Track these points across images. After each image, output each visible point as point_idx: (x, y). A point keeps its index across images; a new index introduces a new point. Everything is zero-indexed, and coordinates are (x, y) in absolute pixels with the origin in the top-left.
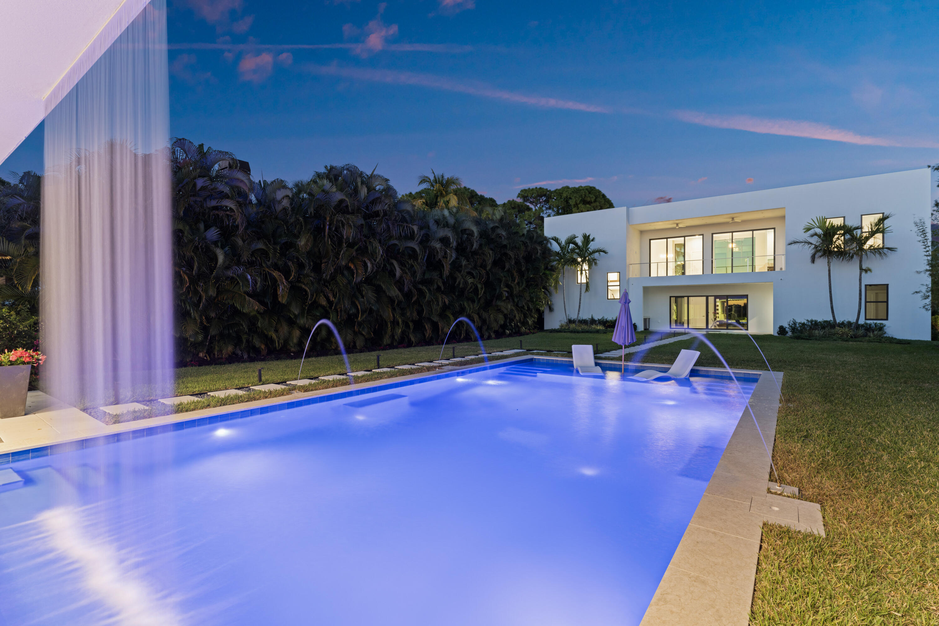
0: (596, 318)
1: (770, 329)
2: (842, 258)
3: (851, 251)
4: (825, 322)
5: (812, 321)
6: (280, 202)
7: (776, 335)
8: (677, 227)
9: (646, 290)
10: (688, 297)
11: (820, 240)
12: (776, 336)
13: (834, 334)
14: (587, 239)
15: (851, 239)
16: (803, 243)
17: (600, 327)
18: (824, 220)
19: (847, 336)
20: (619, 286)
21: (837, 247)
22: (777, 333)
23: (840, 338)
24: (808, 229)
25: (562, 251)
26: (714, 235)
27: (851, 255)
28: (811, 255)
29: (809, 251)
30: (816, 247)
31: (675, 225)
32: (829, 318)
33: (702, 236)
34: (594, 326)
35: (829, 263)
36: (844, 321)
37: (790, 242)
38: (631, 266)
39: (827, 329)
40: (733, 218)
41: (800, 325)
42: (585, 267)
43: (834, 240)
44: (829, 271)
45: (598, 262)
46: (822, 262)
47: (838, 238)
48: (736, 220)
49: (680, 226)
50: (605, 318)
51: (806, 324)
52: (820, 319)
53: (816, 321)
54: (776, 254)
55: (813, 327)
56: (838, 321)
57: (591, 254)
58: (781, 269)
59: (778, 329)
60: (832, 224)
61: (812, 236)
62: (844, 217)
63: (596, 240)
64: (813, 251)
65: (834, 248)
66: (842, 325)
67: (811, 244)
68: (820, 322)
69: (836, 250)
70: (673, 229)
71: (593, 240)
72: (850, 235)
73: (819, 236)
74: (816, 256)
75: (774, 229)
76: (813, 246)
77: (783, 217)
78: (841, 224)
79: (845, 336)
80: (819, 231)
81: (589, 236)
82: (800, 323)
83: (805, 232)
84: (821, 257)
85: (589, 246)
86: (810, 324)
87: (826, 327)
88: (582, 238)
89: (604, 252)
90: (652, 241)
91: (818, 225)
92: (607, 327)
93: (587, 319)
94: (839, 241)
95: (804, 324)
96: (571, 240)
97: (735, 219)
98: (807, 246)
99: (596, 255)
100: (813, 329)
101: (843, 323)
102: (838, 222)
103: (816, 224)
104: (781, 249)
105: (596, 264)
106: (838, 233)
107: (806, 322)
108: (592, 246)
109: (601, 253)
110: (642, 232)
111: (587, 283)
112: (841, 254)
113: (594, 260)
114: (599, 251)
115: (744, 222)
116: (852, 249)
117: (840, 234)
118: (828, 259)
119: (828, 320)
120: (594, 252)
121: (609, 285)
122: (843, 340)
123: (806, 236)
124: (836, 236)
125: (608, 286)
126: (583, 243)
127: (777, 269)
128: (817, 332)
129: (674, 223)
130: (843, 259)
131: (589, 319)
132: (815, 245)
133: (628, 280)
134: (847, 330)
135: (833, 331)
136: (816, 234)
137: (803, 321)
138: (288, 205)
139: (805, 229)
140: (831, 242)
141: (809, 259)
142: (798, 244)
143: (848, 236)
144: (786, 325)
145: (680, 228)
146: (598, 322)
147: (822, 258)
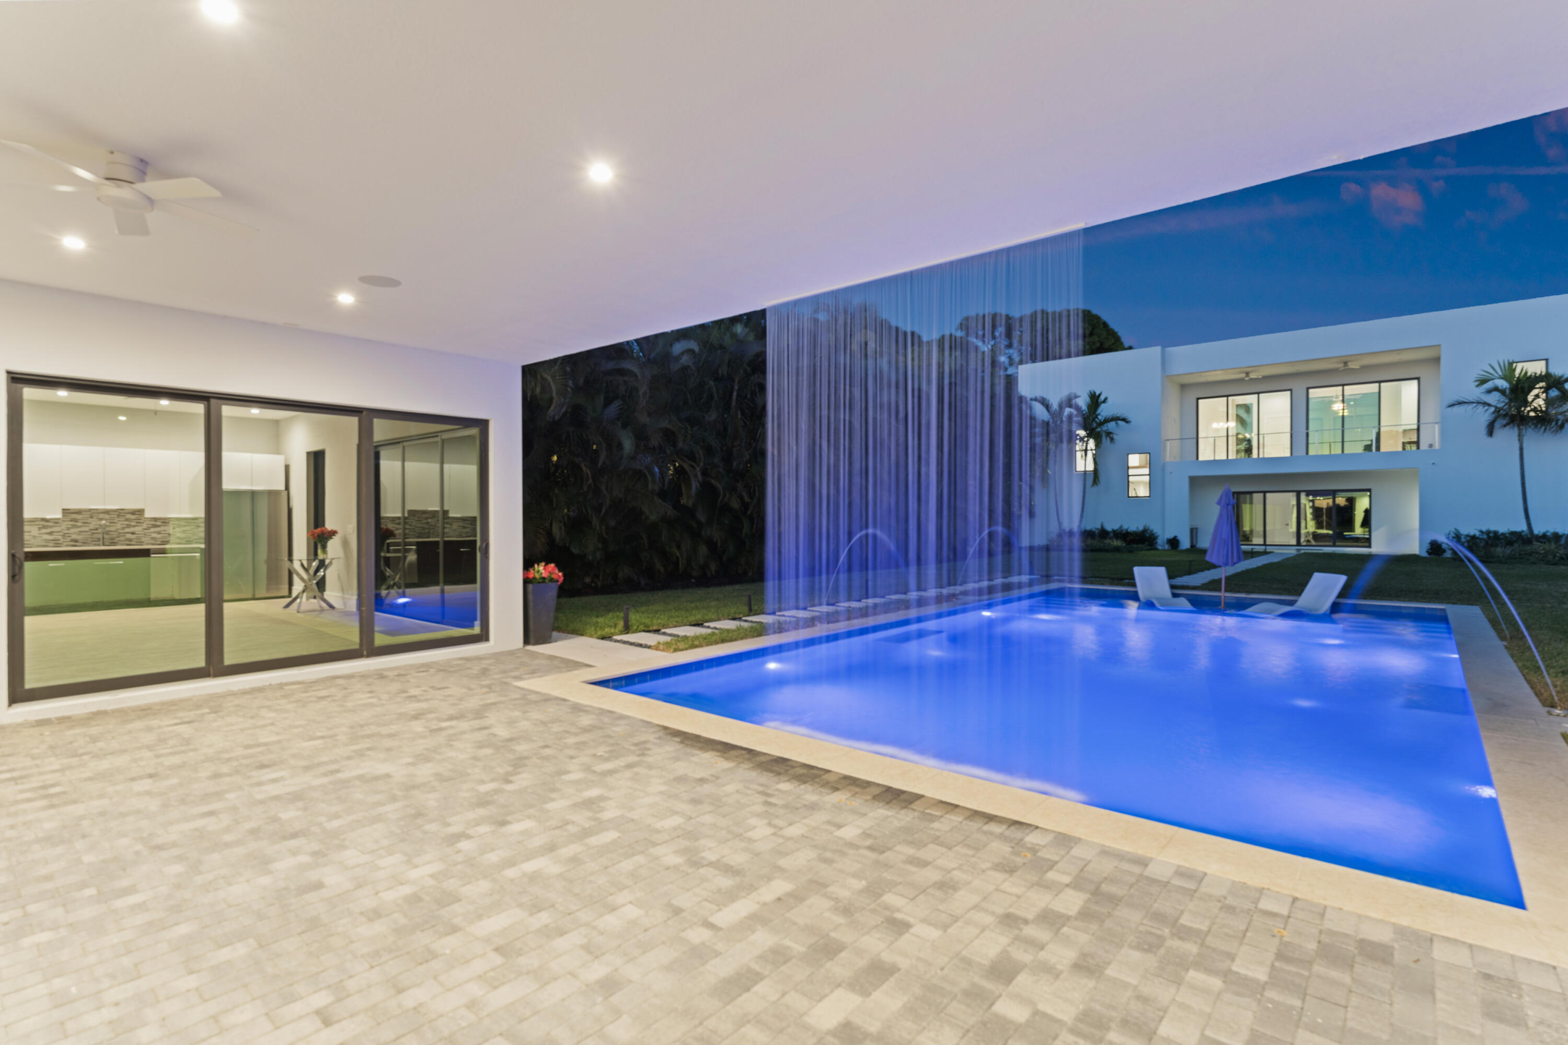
0: (1109, 528)
1: (1413, 546)
2: (1543, 428)
3: (1560, 417)
4: (1513, 533)
5: (1488, 532)
6: (678, 358)
7: (1425, 554)
8: (1247, 379)
9: (1195, 482)
10: (1265, 493)
11: (1503, 399)
12: (1425, 558)
13: (1531, 554)
14: (1095, 400)
15: (1561, 397)
16: (1475, 405)
17: (1117, 543)
18: (1510, 367)
19: (1555, 556)
20: (1149, 475)
21: (1535, 410)
22: (1427, 552)
23: (1543, 560)
24: (1482, 382)
25: (1053, 419)
26: (1311, 391)
27: (1560, 423)
28: (1487, 423)
29: (1484, 416)
30: (1498, 410)
31: (1243, 375)
32: (1522, 527)
33: (1289, 393)
34: (1108, 541)
35: (1520, 437)
36: (1547, 531)
37: (1451, 402)
38: (1168, 443)
39: (1516, 545)
40: (1346, 363)
41: (1468, 538)
42: (1092, 444)
43: (1530, 398)
44: (1521, 449)
45: (1115, 437)
46: (1507, 437)
47: (1537, 396)
48: (1352, 365)
49: (1252, 376)
50: (1125, 527)
51: (1478, 538)
52: (1502, 528)
53: (1496, 533)
54: (1421, 421)
55: (1490, 542)
56: (1536, 532)
57: (1102, 424)
58: (1431, 446)
59: (1427, 546)
60: (1526, 373)
61: (1489, 391)
62: (1547, 360)
63: (1109, 401)
64: (1491, 418)
65: (1529, 412)
66: (1544, 538)
67: (1489, 405)
68: (1503, 534)
69: (1532, 414)
70: (1242, 380)
71: (1105, 401)
72: (1559, 389)
73: (1503, 392)
74: (1497, 425)
75: (1418, 379)
76: (1492, 409)
77: (1437, 360)
78: (1541, 372)
79: (1550, 557)
80: (1503, 384)
81: (1100, 395)
82: (1467, 536)
83: (1477, 386)
84: (1505, 426)
85: (1098, 412)
86: (1485, 536)
87: (1515, 541)
88: (1088, 399)
89: (1124, 420)
90: (1200, 401)
91: (1500, 373)
92: (1129, 543)
93: (1094, 530)
94: (1537, 400)
95: (1473, 537)
96: (1069, 402)
97: (1349, 364)
98: (1481, 409)
99: (1111, 426)
100: (1492, 546)
101: (1544, 536)
102: (1537, 368)
103: (1497, 373)
104: (1431, 414)
105: (1112, 440)
106: (1537, 386)
107: (1477, 534)
108: (1104, 411)
109: (1120, 422)
110: (1184, 387)
111: (1096, 471)
112: (1543, 420)
113: (1109, 434)
114: (1116, 419)
115: (1365, 368)
116: (1561, 414)
117: (1540, 388)
118: (1519, 429)
119: (1518, 529)
120: (1107, 421)
121: (1130, 474)
122: (1548, 563)
123: (1477, 393)
124: (1535, 392)
125: (1129, 476)
126: (1089, 407)
127: (1424, 445)
128: (1499, 550)
129: (1242, 372)
130: (1545, 429)
131: (1098, 529)
132: (1496, 407)
133: (1164, 465)
134: (1553, 546)
135: (1528, 548)
136: (1496, 389)
137: (1472, 532)
138: (690, 364)
139: (1477, 381)
140: (1526, 403)
141: (1483, 430)
142: (1466, 406)
143: (1554, 393)
144: (1442, 539)
145: (1251, 379)
146: (1112, 534)
147: (1508, 427)
